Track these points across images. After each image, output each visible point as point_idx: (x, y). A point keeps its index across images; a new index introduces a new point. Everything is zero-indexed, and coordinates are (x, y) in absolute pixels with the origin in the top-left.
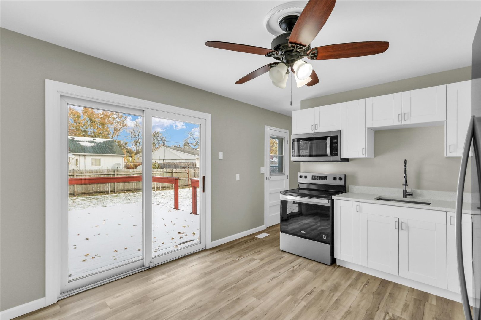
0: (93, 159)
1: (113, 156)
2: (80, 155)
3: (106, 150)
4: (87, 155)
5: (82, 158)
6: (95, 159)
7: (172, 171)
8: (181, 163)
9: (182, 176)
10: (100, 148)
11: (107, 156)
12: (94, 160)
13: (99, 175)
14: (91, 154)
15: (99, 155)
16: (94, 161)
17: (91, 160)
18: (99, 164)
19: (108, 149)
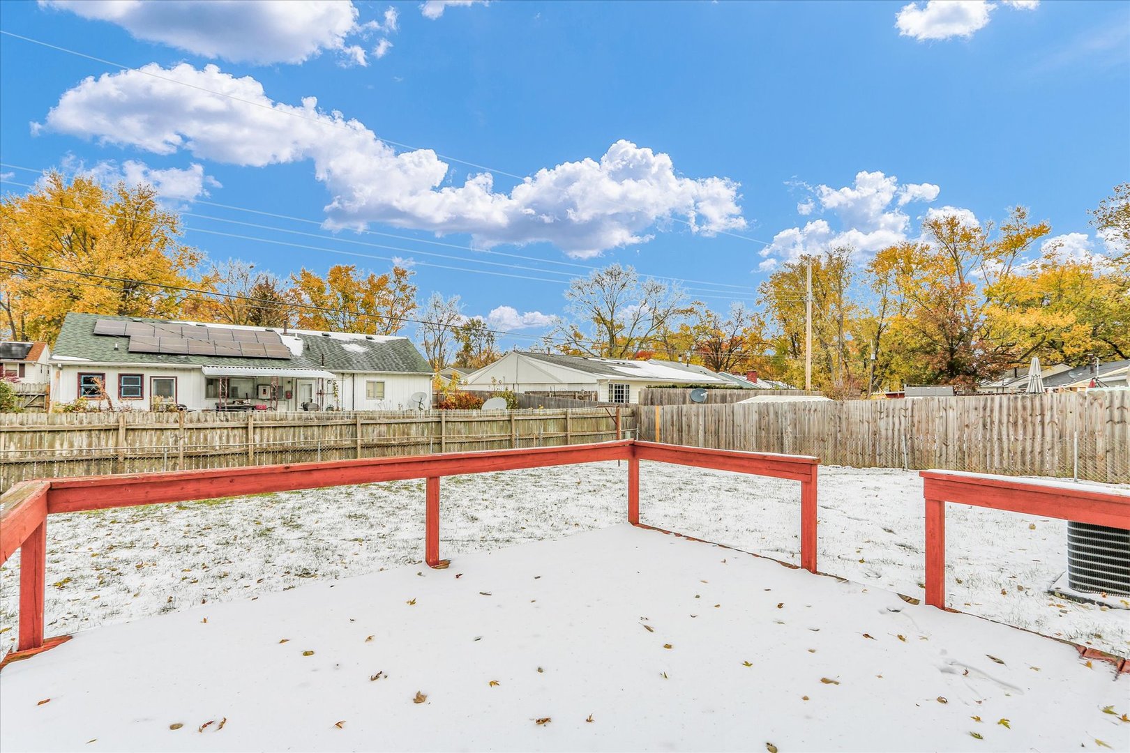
0: (368, 382)
1: (410, 375)
2: (343, 374)
3: (394, 362)
4: (357, 374)
5: (348, 381)
6: (374, 382)
7: (566, 414)
8: (563, 392)
9: (587, 428)
10: (382, 357)
11: (399, 375)
12: (371, 385)
13: (408, 425)
14: (365, 372)
15: (382, 374)
16: (371, 387)
17: (365, 385)
18: (380, 394)
19: (399, 359)
